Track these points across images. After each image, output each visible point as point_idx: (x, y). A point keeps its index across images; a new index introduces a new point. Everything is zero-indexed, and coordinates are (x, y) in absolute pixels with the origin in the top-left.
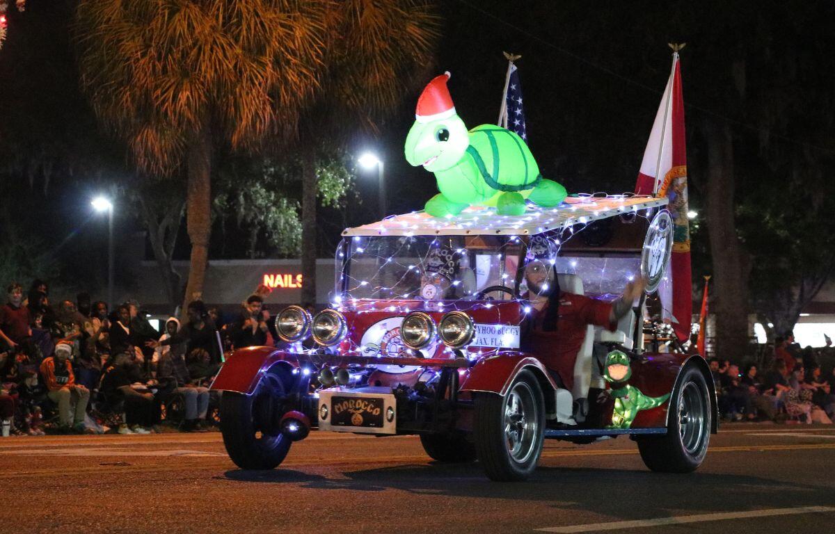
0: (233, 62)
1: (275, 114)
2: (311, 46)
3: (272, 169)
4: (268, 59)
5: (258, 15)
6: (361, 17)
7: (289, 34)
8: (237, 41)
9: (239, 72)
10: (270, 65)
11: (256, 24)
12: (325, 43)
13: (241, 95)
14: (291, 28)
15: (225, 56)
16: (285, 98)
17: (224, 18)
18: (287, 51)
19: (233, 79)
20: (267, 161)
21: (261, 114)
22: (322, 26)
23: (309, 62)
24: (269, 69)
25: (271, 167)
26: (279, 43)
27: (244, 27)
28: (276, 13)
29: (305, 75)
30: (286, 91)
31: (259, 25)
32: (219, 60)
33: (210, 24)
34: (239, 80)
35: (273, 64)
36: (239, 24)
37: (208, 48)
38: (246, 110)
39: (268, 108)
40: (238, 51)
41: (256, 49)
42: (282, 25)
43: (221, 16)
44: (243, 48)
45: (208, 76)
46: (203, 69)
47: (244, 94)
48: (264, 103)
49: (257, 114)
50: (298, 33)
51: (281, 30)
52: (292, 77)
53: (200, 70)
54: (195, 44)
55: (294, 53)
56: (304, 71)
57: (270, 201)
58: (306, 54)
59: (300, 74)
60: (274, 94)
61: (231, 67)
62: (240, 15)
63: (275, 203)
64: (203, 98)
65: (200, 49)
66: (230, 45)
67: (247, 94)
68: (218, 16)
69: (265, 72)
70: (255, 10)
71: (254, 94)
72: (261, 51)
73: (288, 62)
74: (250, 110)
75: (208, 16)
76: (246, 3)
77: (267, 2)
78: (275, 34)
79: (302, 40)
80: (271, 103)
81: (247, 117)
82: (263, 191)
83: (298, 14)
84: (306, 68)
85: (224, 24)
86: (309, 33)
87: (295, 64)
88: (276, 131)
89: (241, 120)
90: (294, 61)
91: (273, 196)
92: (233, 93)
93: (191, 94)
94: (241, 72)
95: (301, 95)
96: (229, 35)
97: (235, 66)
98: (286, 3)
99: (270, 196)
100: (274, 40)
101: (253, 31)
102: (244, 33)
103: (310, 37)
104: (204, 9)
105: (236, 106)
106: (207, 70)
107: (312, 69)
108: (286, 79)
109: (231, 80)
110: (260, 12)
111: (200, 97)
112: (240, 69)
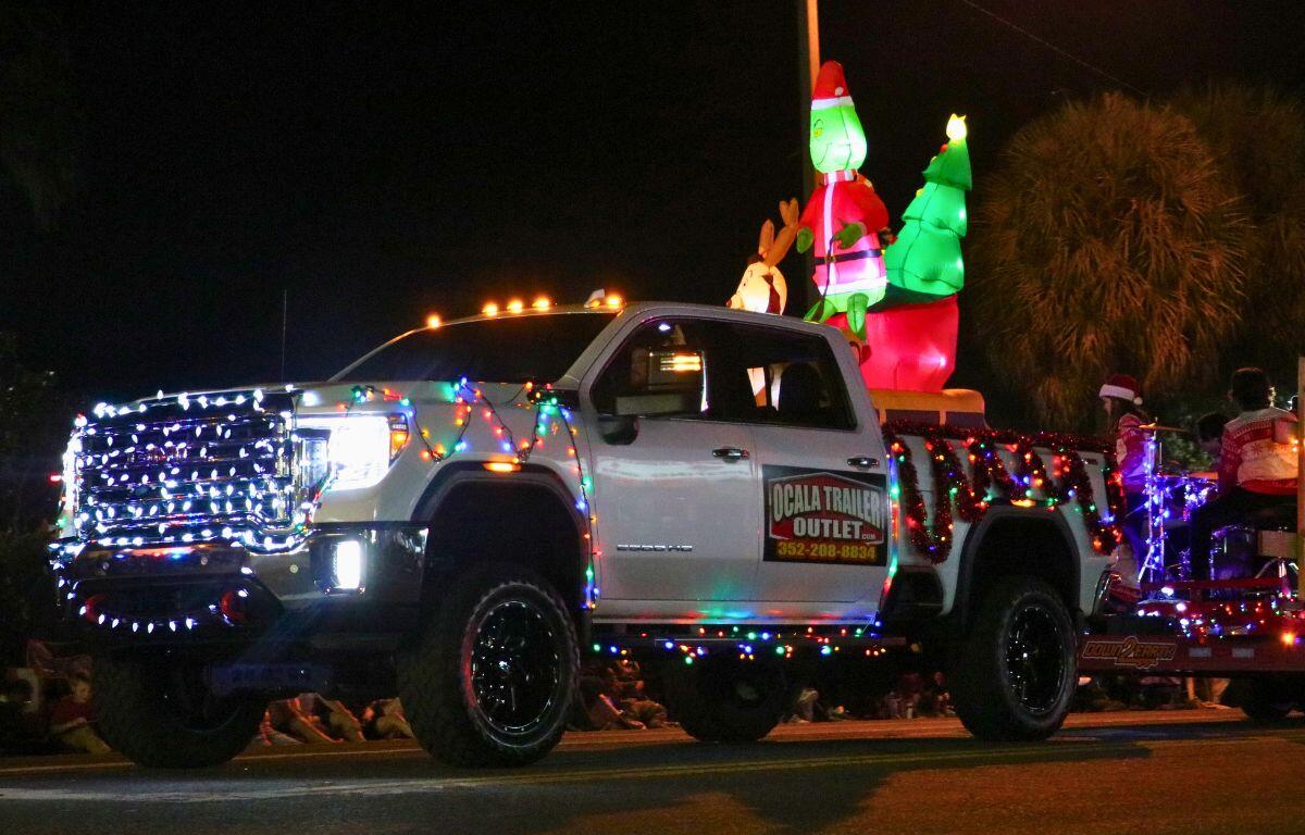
0: (1142, 299)
1: (1192, 354)
2: (1230, 277)
3: (1189, 417)
4: (1181, 294)
5: (1168, 246)
6: (1286, 239)
7: (1204, 264)
9: (1148, 309)
10: (1184, 300)
11: (1166, 256)
12: (1246, 272)
13: (1151, 335)
14: (1205, 257)
15: (1133, 294)
16: (1202, 335)
17: (1130, 251)
18: (1203, 283)
19: (1143, 318)
20: (1184, 408)
21: (1175, 355)
22: (1242, 253)
23: (1226, 294)
24: (1183, 305)
25: (1188, 414)
26: (1194, 275)
27: (1153, 260)
28: (1188, 242)
29: (1225, 310)
30: (1203, 327)
31: (1170, 257)
32: (1127, 299)
33: (1114, 259)
34: (1150, 318)
35: (1186, 298)
36: (1147, 255)
37: (1113, 285)
38: (1159, 351)
39: (1184, 348)
40: (1147, 286)
41: (1168, 284)
42: (1196, 255)
43: (1127, 248)
44: (1152, 283)
45: (1114, 316)
46: (1108, 309)
47: (1155, 335)
48: (1179, 343)
49: (1171, 355)
50: (1214, 263)
51: (1195, 261)
52: (1209, 312)
53: (1105, 310)
54: (1098, 283)
55: (1211, 287)
56: (1223, 304)
57: (1188, 452)
58: (1224, 286)
59: (1218, 308)
60: (1189, 332)
61: (1139, 304)
62: (1147, 246)
63: (1195, 454)
64: (1110, 342)
65: (1104, 287)
66: (1138, 280)
67: (1159, 333)
68: (1123, 249)
69: (1179, 307)
70: (1164, 241)
71: (1168, 333)
72: (1173, 284)
73: (1204, 296)
74: (1162, 351)
75: (1112, 250)
76: (1155, 233)
77: (1178, 229)
78: (1188, 265)
79: (1219, 269)
80: (1186, 342)
81: (1159, 359)
82: (1180, 441)
83: (1213, 241)
84: (1224, 301)
85: (1130, 257)
86: (1227, 262)
87: (1212, 297)
88: (1193, 372)
89: (1153, 362)
90: (1211, 293)
91: (1192, 447)
92: (1143, 333)
93: (1096, 336)
94: (1151, 310)
95: (1220, 331)
96: (1136, 270)
97: (1144, 304)
98: (1200, 230)
99: (1188, 447)
100: (1188, 272)
101: (1163, 264)
102: (1153, 266)
103: (1228, 265)
104: (1108, 242)
105: (1148, 348)
106: (1113, 311)
107: (1232, 302)
108: (1202, 315)
109: (1139, 319)
110: (1170, 242)
111: (1106, 341)
112: (1150, 306)
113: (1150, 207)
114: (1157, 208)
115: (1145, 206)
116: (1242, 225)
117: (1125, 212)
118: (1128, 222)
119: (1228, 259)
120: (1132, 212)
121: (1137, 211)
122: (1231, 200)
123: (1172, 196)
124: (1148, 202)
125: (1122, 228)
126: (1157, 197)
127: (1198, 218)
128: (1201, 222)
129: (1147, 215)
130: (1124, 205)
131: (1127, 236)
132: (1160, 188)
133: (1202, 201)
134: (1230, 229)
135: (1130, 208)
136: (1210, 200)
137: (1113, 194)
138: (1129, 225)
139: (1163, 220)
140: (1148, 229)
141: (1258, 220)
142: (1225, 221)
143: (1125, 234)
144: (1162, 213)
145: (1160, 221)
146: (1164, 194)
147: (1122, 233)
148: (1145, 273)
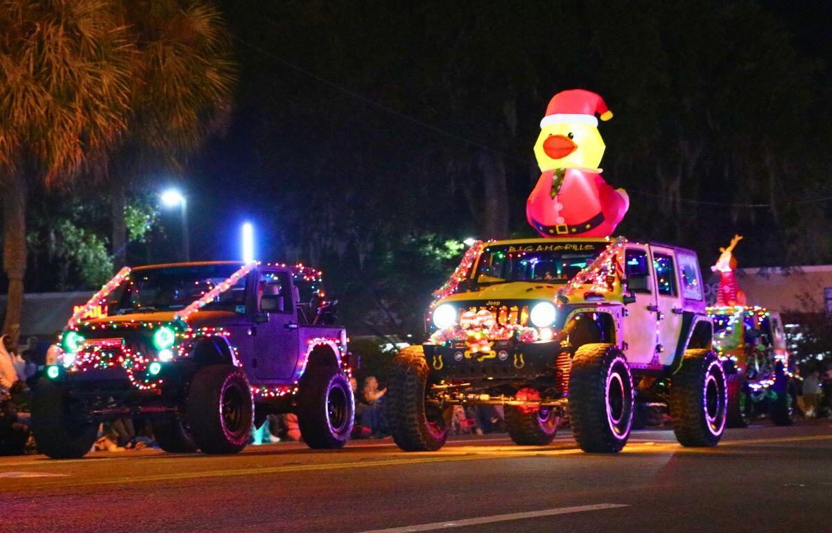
0: (44, 109)
1: (85, 156)
2: (118, 92)
3: (81, 208)
4: (77, 104)
5: (66, 64)
6: (164, 64)
7: (97, 81)
8: (47, 89)
9: (50, 117)
10: (80, 111)
11: (65, 72)
12: (131, 89)
13: (52, 139)
14: (98, 76)
15: (37, 102)
16: (95, 141)
17: (34, 67)
18: (96, 96)
19: (45, 124)
20: (76, 200)
21: (72, 157)
22: (129, 74)
23: (115, 107)
24: (79, 114)
25: (80, 205)
26: (88, 89)
27: (54, 75)
28: (83, 62)
29: (113, 119)
30: (96, 134)
31: (68, 73)
32: (31, 107)
33: (22, 72)
34: (51, 125)
35: (82, 109)
36: (49, 72)
37: (20, 95)
38: (58, 153)
39: (79, 151)
40: (49, 97)
41: (66, 96)
42: (91, 74)
43: (32, 65)
44: (54, 95)
45: (21, 121)
46: (16, 115)
47: (55, 138)
48: (75, 146)
49: (68, 156)
50: (105, 81)
51: (89, 78)
52: (101, 121)
53: (13, 116)
54: (7, 92)
55: (102, 99)
56: (113, 116)
57: (79, 237)
58: (113, 100)
59: (108, 118)
60: (83, 137)
61: (42, 113)
62: (49, 64)
63: (85, 239)
64: (17, 143)
65: (12, 97)
66: (41, 92)
67: (59, 138)
68: (28, 65)
69: (75, 116)
70: (64, 60)
71: (65, 137)
72: (71, 97)
73: (96, 108)
74: (62, 153)
75: (19, 65)
76: (56, 53)
77: (76, 51)
78: (83, 82)
79: (109, 86)
80: (82, 147)
81: (59, 158)
82: (73, 228)
83: (104, 62)
84: (113, 113)
85: (34, 73)
86: (115, 79)
87: (104, 109)
88: (87, 170)
89: (53, 162)
90: (102, 106)
91: (82, 232)
92: (45, 137)
93: (5, 137)
94: (52, 118)
95: (109, 138)
96: (40, 83)
97: (47, 112)
98: (93, 53)
99: (80, 232)
100: (83, 87)
101: (62, 79)
102: (55, 80)
103: (117, 83)
104: (16, 59)
105: (49, 148)
106: (20, 116)
107: (120, 114)
108: (95, 123)
109: (43, 125)
110: (67, 60)
111: (13, 141)
112: (51, 114)
113: (51, 30)
114: (58, 32)
115: (47, 29)
116: (128, 50)
117: (30, 34)
118: (33, 42)
119: (118, 79)
120: (36, 33)
121: (40, 34)
122: (119, 29)
123: (71, 22)
124: (51, 25)
125: (26, 48)
126: (58, 23)
127: (91, 41)
128: (94, 45)
129: (49, 37)
130: (29, 28)
131: (32, 54)
132: (59, 15)
133: (96, 28)
134: (119, 53)
135: (34, 31)
136: (102, 28)
137: (20, 17)
138: (34, 45)
139: (63, 42)
140: (50, 50)
141: (140, 46)
142: (115, 45)
143: (30, 52)
144: (63, 36)
145: (60, 43)
146: (63, 20)
147: (28, 51)
148: (47, 87)
